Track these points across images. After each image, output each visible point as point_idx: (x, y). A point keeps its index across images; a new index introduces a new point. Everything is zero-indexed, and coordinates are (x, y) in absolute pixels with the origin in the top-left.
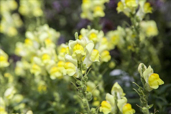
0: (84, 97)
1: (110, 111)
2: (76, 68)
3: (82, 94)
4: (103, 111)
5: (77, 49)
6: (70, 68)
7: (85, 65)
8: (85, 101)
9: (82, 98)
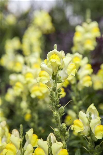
0: (56, 111)
1: (82, 130)
2: (50, 77)
3: (54, 107)
4: (74, 129)
5: (53, 58)
6: (44, 76)
7: (61, 77)
8: (56, 114)
9: (54, 111)
